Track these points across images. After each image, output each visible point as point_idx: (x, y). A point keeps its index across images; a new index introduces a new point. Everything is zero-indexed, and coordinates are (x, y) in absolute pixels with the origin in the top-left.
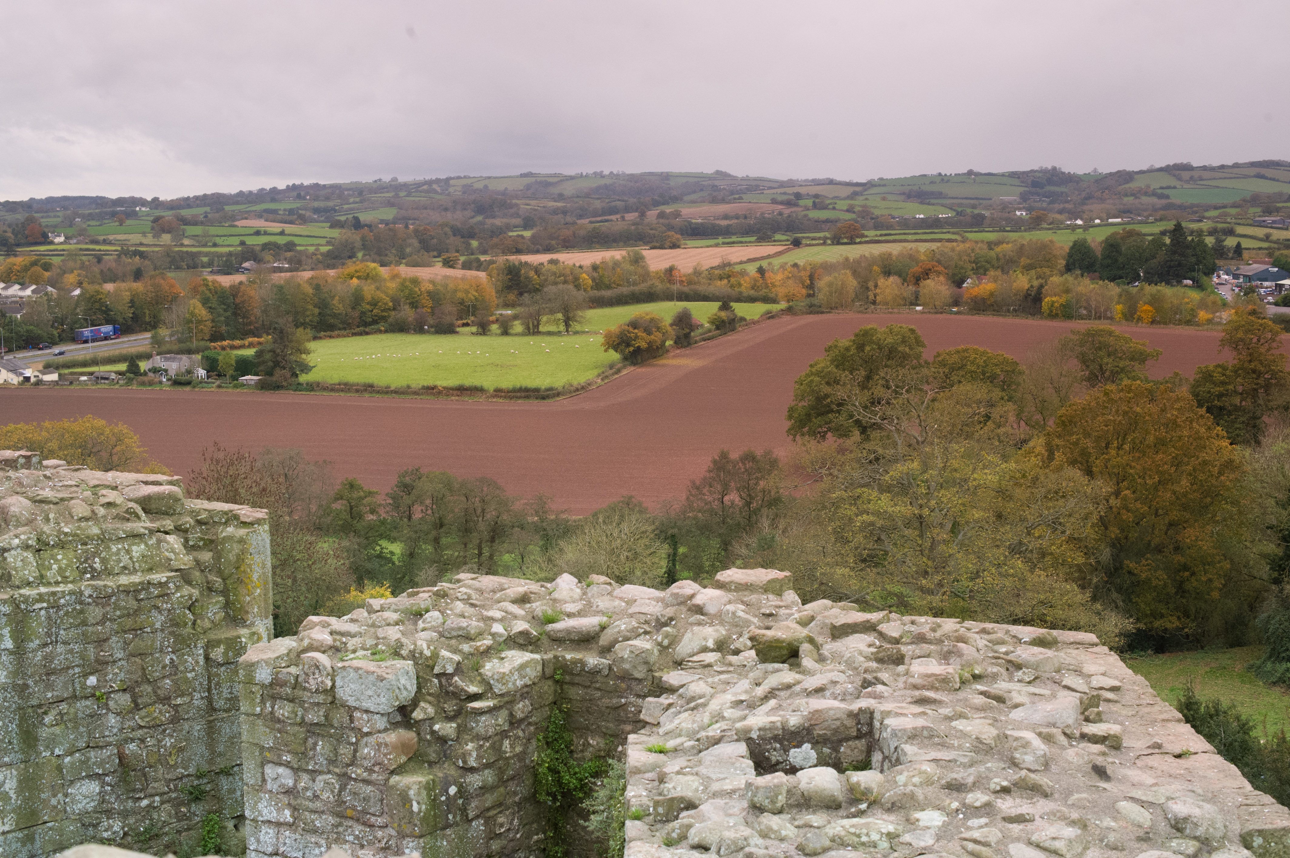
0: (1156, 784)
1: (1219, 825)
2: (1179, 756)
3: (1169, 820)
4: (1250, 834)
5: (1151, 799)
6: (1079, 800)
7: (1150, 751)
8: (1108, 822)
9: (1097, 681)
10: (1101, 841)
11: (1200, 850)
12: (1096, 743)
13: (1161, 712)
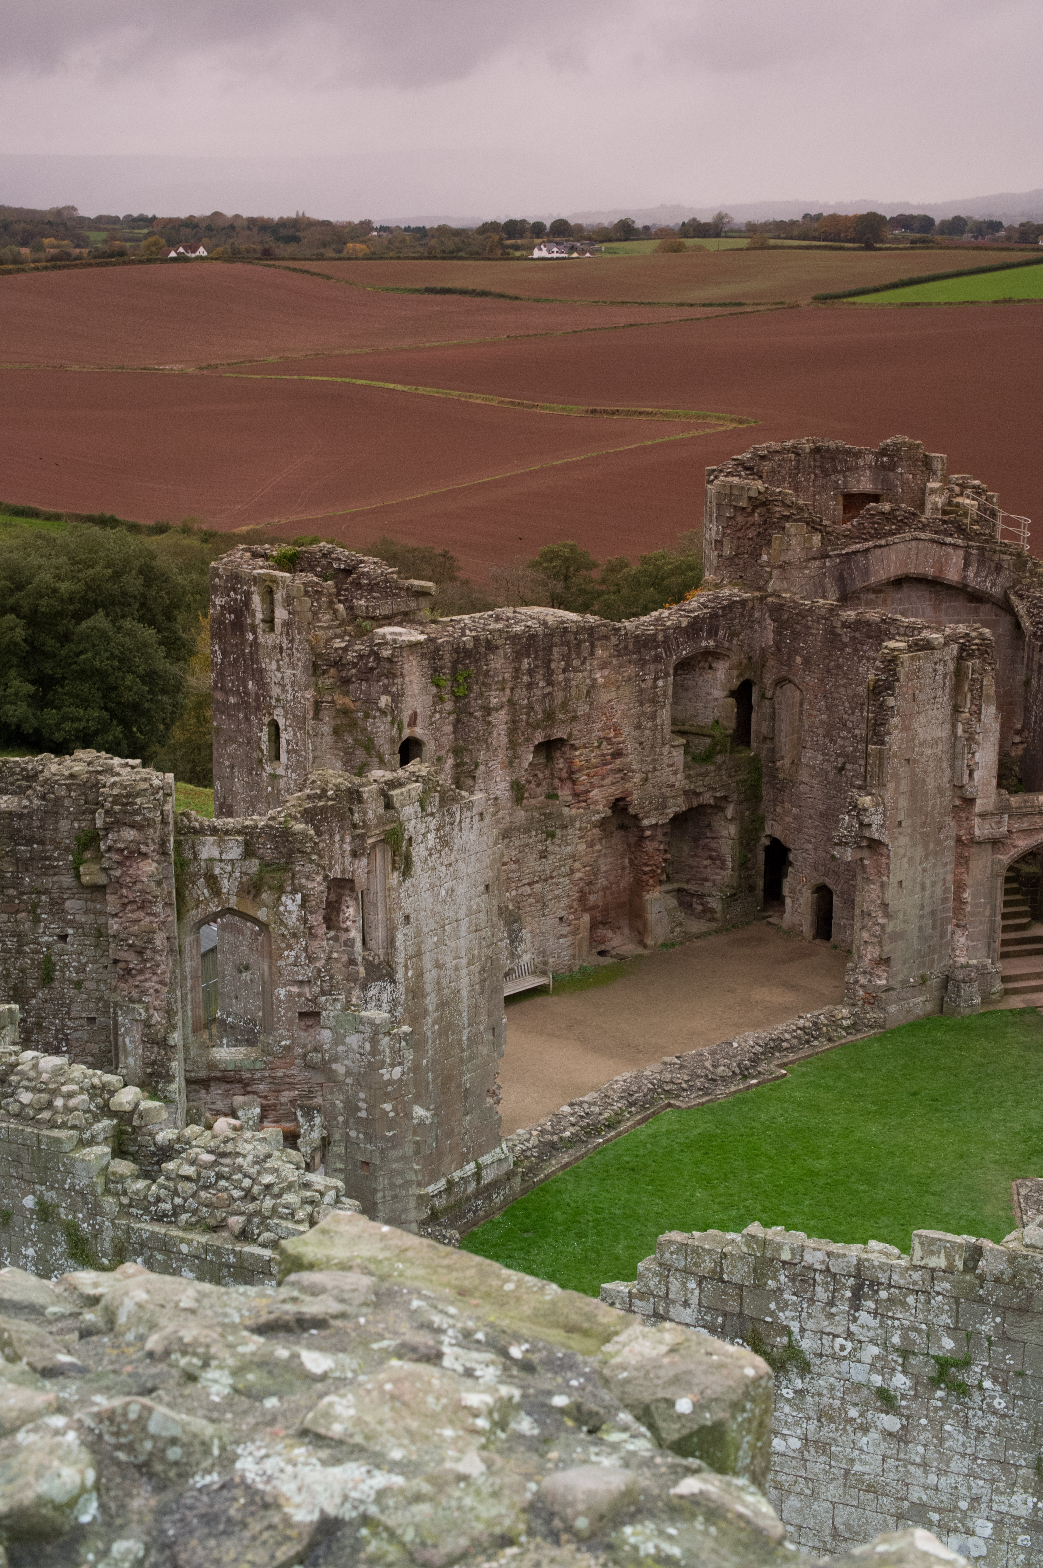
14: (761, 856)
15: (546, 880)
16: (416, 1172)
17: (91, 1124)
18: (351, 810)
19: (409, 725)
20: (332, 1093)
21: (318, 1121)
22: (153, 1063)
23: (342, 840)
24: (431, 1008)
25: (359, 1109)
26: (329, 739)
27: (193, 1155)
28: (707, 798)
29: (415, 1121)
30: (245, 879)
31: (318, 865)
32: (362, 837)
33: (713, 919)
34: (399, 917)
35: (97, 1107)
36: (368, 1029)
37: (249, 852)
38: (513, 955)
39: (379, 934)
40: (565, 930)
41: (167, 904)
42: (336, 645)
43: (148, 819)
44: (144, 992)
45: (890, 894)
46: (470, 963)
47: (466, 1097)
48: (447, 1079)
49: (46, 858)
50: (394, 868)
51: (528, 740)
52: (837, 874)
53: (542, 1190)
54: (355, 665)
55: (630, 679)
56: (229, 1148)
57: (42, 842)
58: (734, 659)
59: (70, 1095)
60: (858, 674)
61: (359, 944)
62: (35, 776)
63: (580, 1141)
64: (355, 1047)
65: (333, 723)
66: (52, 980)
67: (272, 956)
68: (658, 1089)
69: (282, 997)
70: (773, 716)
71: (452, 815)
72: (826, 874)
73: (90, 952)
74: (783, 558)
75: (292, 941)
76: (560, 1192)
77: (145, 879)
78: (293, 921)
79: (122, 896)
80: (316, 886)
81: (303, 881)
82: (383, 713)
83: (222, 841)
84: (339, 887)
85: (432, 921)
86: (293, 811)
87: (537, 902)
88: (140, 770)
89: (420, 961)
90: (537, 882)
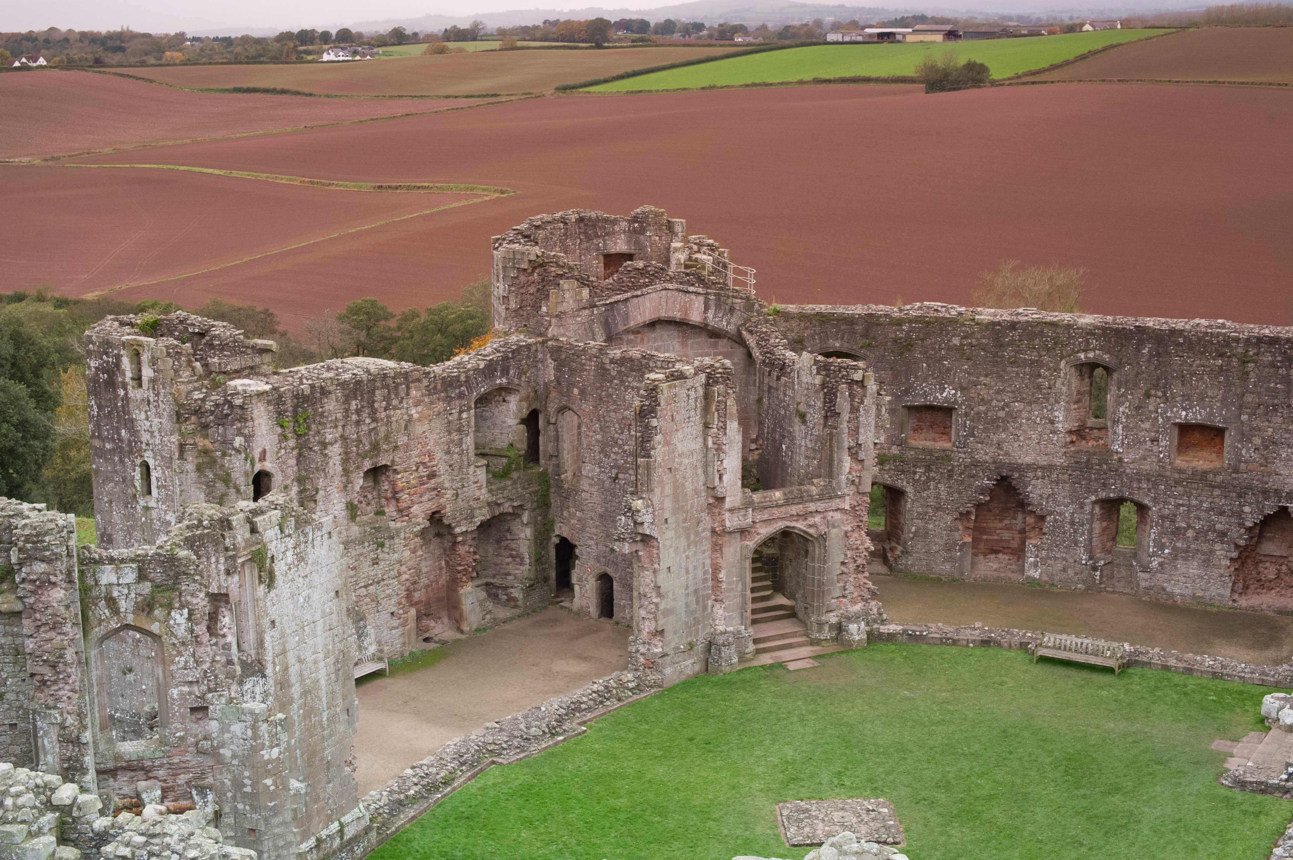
14: (553, 552)
15: (378, 583)
16: (294, 834)
17: (37, 818)
18: (223, 536)
19: (260, 460)
20: (221, 773)
21: (210, 797)
22: (69, 759)
23: (217, 561)
24: (296, 696)
25: (245, 786)
26: (193, 475)
27: (127, 838)
28: (507, 508)
29: (292, 792)
30: (140, 599)
31: (201, 584)
32: (233, 558)
33: (516, 607)
34: (266, 622)
35: (41, 803)
36: (249, 718)
37: (142, 576)
38: (360, 648)
39: (251, 638)
40: (395, 623)
41: (75, 624)
42: (196, 397)
43: (55, 554)
44: (58, 700)
45: (662, 578)
46: (326, 657)
47: (328, 768)
48: (312, 754)
50: (261, 582)
51: (358, 468)
52: (616, 564)
53: (394, 840)
54: (212, 413)
55: (439, 413)
56: (158, 829)
58: (523, 392)
59: (18, 795)
60: (625, 400)
61: (234, 647)
63: (423, 797)
64: (239, 734)
65: (196, 461)
67: (165, 662)
68: (484, 750)
69: (175, 696)
70: (557, 438)
71: (306, 535)
72: (606, 564)
73: (9, 668)
74: (559, 309)
75: (181, 648)
76: (410, 841)
77: (55, 604)
78: (181, 632)
79: (36, 620)
80: (201, 602)
81: (189, 598)
82: (238, 451)
83: (118, 568)
84: (216, 600)
85: (293, 624)
86: (177, 540)
87: (372, 601)
88: (46, 512)
89: (286, 657)
90: (371, 584)
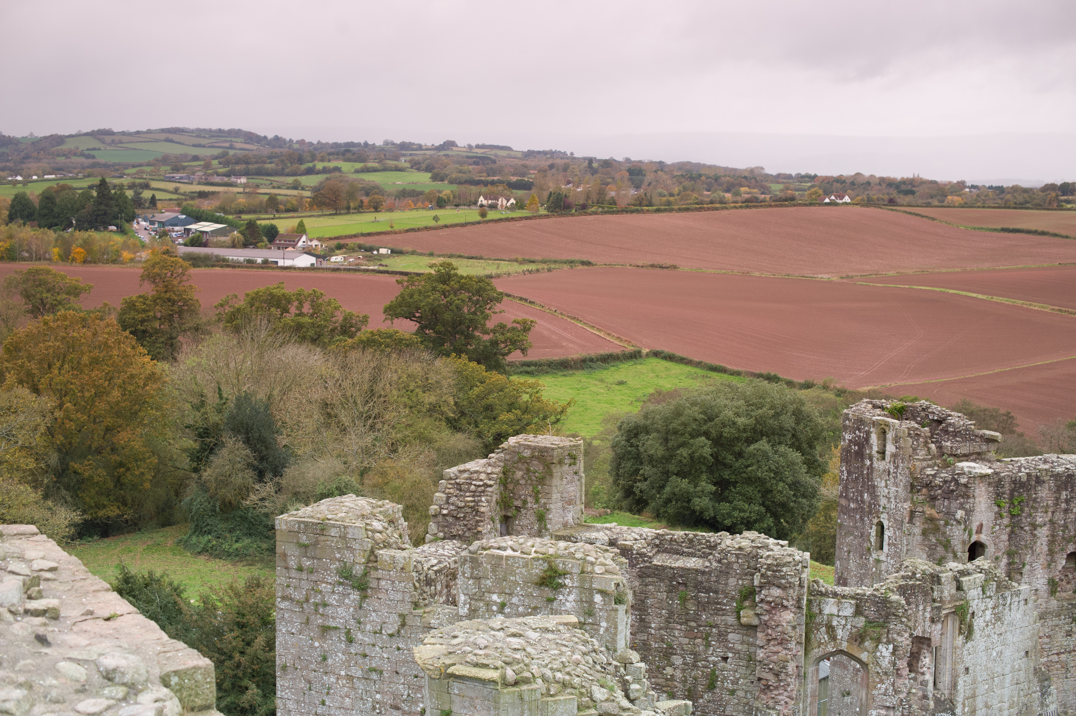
0: (89, 645)
1: (143, 671)
2: (108, 619)
3: (101, 672)
4: (168, 675)
5: (85, 657)
6: (24, 665)
7: (84, 618)
8: (51, 681)
9: (37, 565)
10: (45, 697)
11: (128, 693)
12: (38, 616)
13: (92, 585)
15: (1070, 652)
18: (932, 589)
19: (977, 532)
23: (924, 609)
26: (919, 538)
30: (854, 630)
31: (907, 626)
32: (939, 609)
34: (961, 668)
37: (858, 612)
38: (1042, 704)
39: (946, 679)
41: (798, 643)
42: (928, 473)
43: (790, 583)
44: (777, 703)
46: (1011, 707)
49: (718, 603)
50: (960, 633)
51: (1062, 550)
54: (940, 487)
57: (716, 592)
61: (931, 685)
62: (716, 546)
65: (922, 527)
66: (715, 687)
67: (869, 686)
71: (1005, 598)
73: (742, 670)
75: (884, 677)
77: (784, 624)
79: (767, 634)
80: (904, 641)
81: (895, 636)
82: (959, 522)
83: (840, 602)
84: (920, 642)
85: (985, 673)
86: (891, 586)
87: (1062, 667)
88: (787, 548)
89: (975, 701)
90: (1063, 653)
